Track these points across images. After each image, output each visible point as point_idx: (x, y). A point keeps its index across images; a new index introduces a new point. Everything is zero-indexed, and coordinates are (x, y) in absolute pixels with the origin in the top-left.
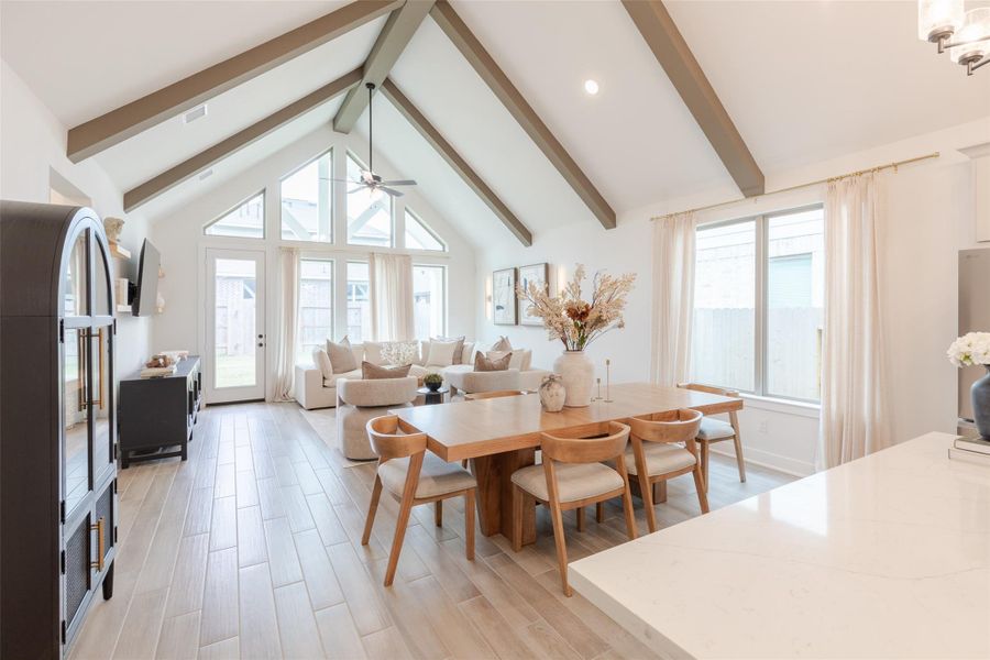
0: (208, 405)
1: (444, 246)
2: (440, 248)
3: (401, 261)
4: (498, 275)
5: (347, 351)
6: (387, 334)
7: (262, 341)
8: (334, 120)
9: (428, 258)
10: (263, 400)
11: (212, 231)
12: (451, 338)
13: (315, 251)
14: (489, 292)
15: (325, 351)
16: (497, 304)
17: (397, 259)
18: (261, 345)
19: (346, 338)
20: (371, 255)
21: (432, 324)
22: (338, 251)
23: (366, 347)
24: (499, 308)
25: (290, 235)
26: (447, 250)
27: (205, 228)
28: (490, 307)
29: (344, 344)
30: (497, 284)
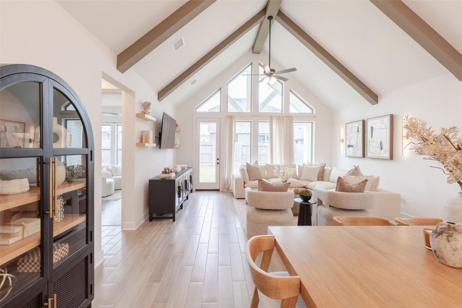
0: (197, 190)
1: (312, 110)
2: (310, 111)
3: (287, 120)
4: (350, 126)
5: (257, 169)
6: (278, 160)
7: (218, 161)
8: (253, 48)
9: (302, 117)
10: (218, 190)
11: (198, 110)
12: (317, 164)
13: (243, 117)
14: (342, 136)
15: (245, 168)
16: (348, 144)
17: (285, 118)
18: (218, 163)
19: (256, 162)
20: (270, 117)
21: (305, 155)
22: (254, 117)
23: (267, 167)
24: (349, 146)
25: (231, 109)
26: (314, 112)
27: (196, 109)
28: (342, 146)
29: (256, 165)
30: (348, 131)
